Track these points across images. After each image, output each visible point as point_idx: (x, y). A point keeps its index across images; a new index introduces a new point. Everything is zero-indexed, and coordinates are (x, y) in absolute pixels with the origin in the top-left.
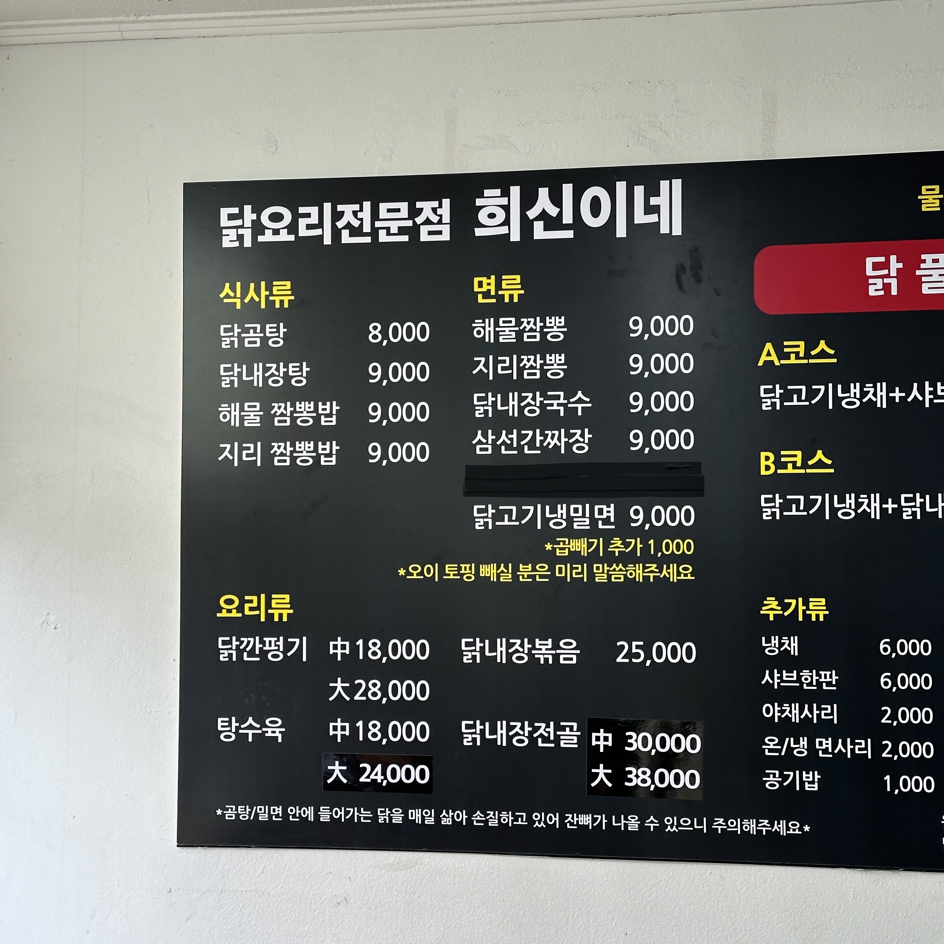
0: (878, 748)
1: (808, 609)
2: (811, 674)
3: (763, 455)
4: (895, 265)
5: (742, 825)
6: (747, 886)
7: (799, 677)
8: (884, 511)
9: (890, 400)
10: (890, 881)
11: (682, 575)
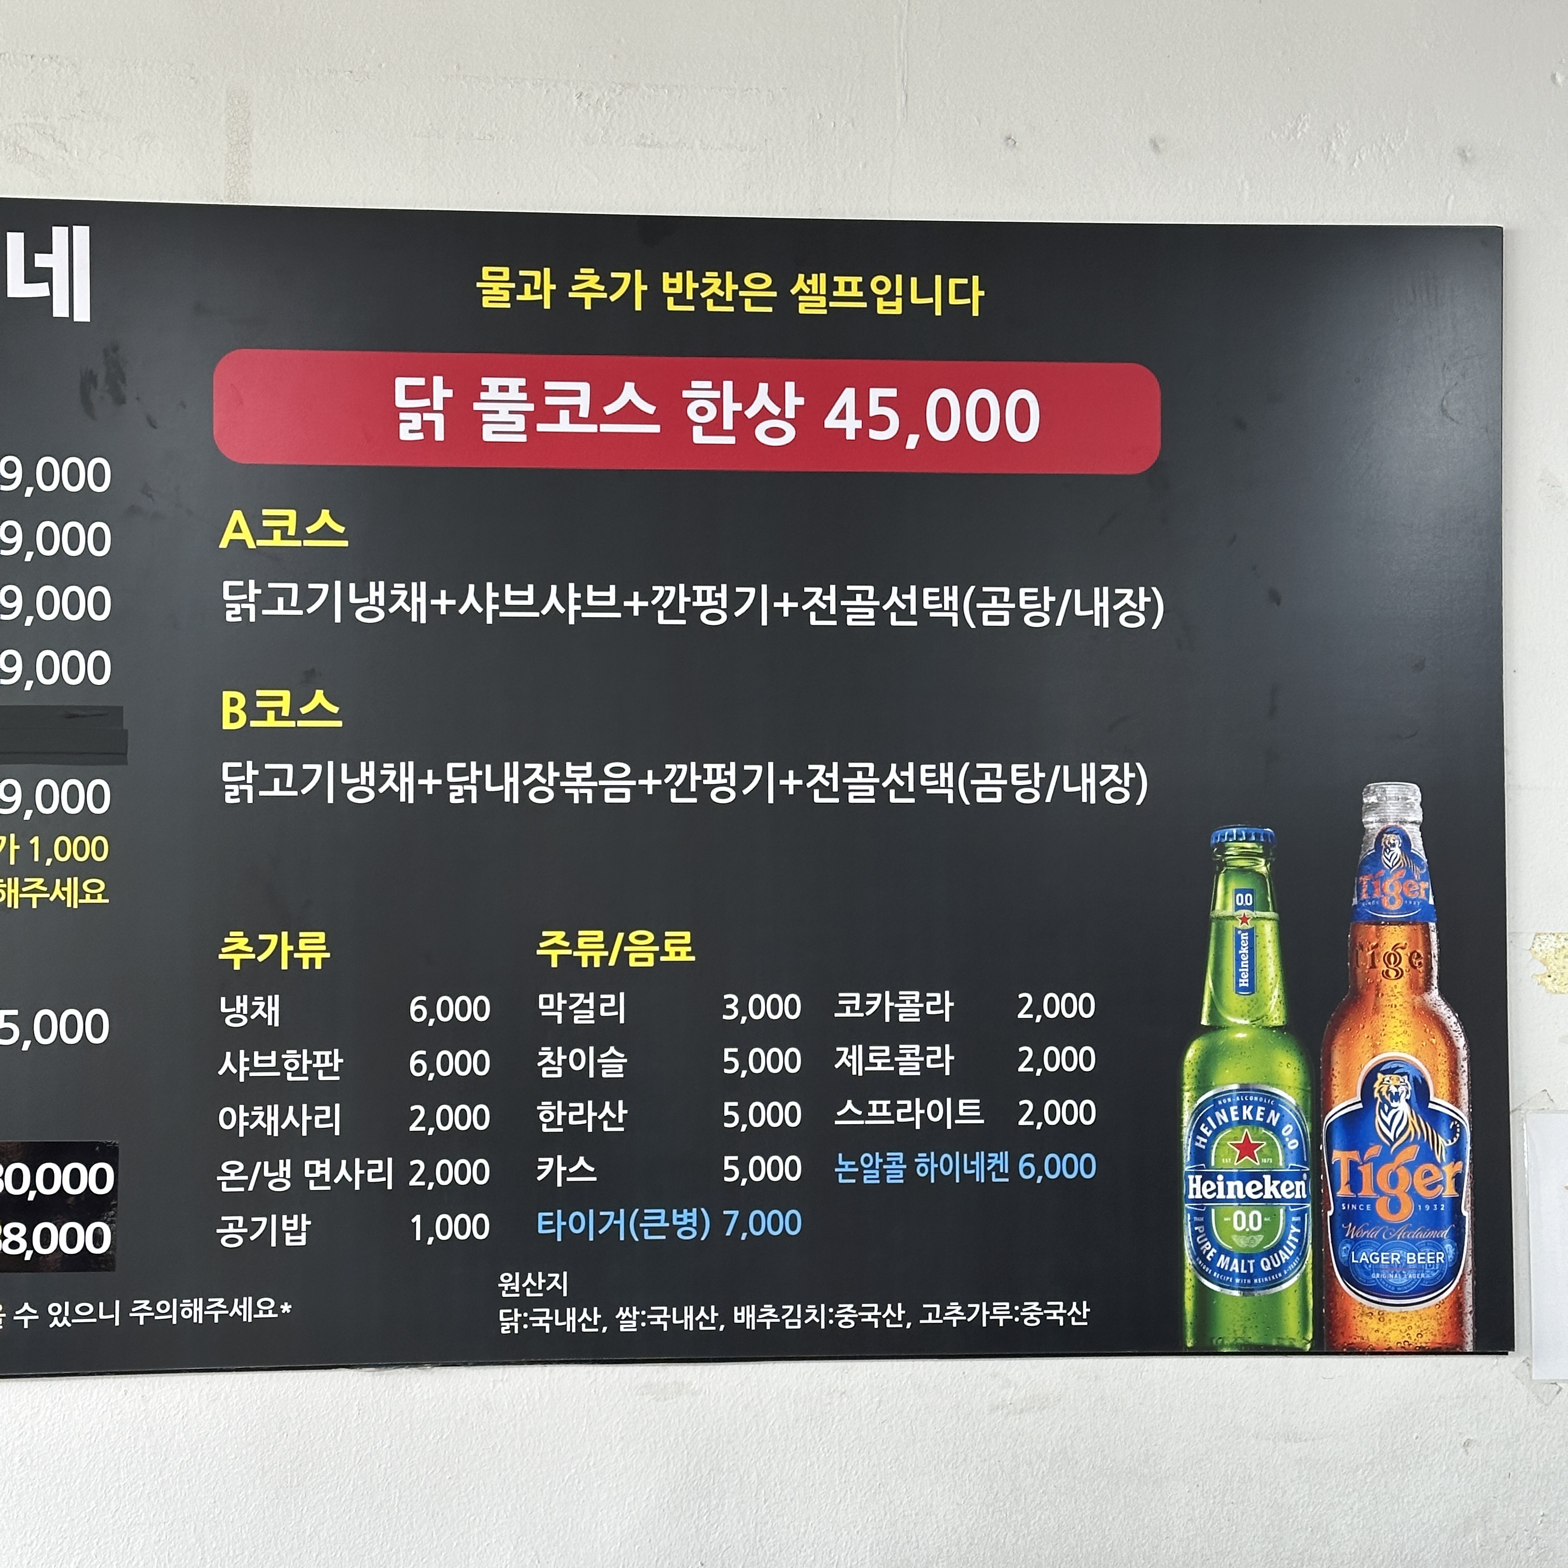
0: (403, 1172)
1: (297, 950)
2: (299, 1056)
3: (227, 695)
4: (441, 392)
5: (179, 1309)
6: (186, 1409)
7: (280, 1061)
8: (420, 790)
9: (433, 611)
10: (418, 1385)
11: (88, 896)
